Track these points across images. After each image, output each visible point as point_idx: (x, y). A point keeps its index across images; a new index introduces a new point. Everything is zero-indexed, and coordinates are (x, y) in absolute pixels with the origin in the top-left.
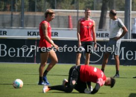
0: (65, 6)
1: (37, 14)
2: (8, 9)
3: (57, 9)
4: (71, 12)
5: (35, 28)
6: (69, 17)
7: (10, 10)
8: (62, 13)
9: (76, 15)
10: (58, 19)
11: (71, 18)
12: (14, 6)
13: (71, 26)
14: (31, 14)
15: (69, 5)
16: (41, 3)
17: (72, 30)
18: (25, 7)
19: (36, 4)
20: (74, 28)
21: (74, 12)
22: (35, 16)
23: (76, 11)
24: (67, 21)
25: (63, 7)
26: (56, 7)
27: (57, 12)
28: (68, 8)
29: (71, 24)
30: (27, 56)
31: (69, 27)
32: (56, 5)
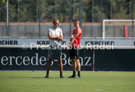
0: (120, 16)
1: (94, 24)
2: (67, 20)
3: (113, 19)
4: (126, 22)
5: (93, 38)
6: (124, 26)
7: (69, 21)
8: (118, 23)
9: (131, 24)
10: (114, 29)
11: (126, 28)
12: (72, 17)
13: (127, 35)
14: (88, 24)
15: (125, 15)
16: (98, 14)
17: (127, 39)
18: (82, 18)
19: (93, 15)
20: (129, 37)
21: (129, 22)
22: (92, 27)
23: (131, 20)
24: (123, 30)
25: (118, 17)
26: (111, 18)
27: (113, 22)
28: (123, 18)
29: (126, 33)
30: (86, 64)
31: (124, 36)
32: (111, 16)
